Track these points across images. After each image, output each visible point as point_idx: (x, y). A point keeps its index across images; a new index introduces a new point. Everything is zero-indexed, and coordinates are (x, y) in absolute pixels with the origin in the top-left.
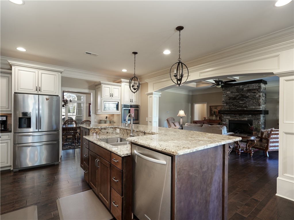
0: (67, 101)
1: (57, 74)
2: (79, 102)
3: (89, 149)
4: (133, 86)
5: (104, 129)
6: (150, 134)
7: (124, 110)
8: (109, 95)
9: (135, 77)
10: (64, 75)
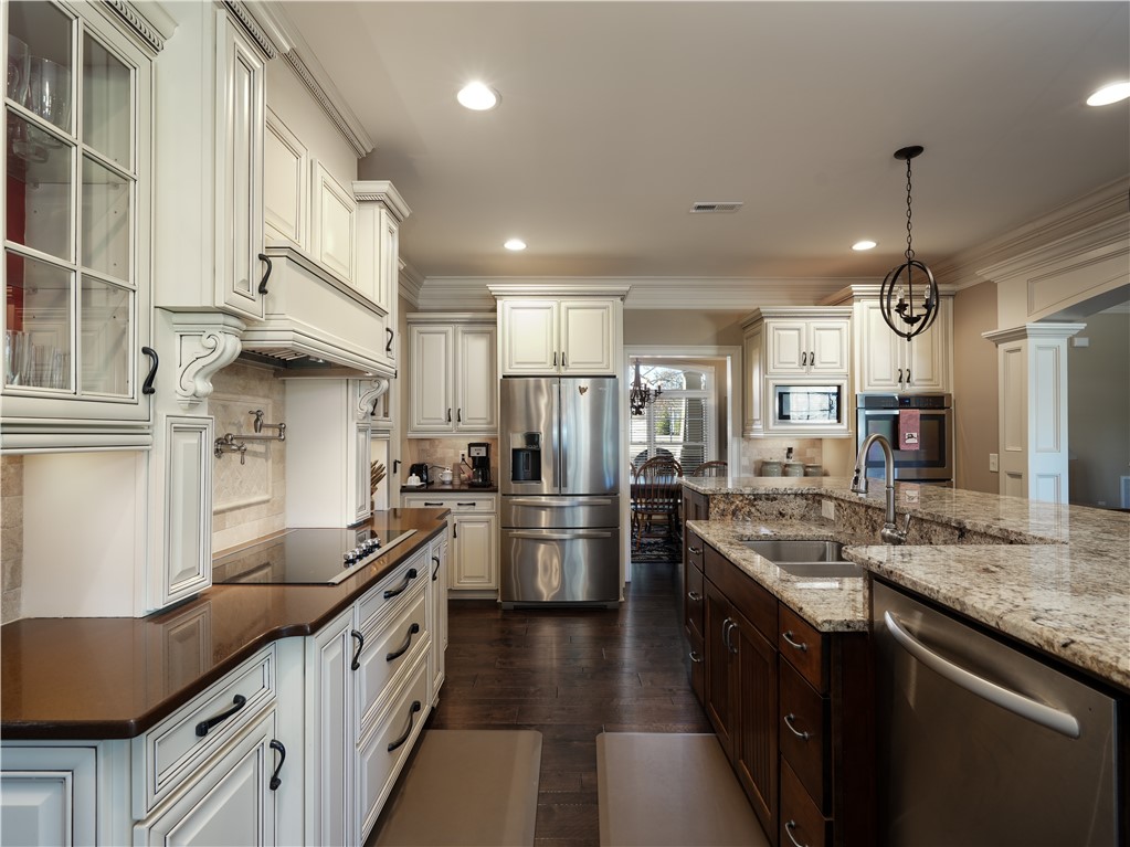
0: (647, 391)
1: (610, 304)
2: (694, 394)
3: (703, 573)
4: (901, 308)
5: (767, 499)
6: (994, 538)
7: (868, 418)
8: (795, 358)
9: (910, 263)
10: (632, 303)
